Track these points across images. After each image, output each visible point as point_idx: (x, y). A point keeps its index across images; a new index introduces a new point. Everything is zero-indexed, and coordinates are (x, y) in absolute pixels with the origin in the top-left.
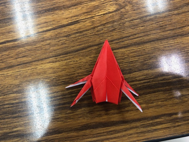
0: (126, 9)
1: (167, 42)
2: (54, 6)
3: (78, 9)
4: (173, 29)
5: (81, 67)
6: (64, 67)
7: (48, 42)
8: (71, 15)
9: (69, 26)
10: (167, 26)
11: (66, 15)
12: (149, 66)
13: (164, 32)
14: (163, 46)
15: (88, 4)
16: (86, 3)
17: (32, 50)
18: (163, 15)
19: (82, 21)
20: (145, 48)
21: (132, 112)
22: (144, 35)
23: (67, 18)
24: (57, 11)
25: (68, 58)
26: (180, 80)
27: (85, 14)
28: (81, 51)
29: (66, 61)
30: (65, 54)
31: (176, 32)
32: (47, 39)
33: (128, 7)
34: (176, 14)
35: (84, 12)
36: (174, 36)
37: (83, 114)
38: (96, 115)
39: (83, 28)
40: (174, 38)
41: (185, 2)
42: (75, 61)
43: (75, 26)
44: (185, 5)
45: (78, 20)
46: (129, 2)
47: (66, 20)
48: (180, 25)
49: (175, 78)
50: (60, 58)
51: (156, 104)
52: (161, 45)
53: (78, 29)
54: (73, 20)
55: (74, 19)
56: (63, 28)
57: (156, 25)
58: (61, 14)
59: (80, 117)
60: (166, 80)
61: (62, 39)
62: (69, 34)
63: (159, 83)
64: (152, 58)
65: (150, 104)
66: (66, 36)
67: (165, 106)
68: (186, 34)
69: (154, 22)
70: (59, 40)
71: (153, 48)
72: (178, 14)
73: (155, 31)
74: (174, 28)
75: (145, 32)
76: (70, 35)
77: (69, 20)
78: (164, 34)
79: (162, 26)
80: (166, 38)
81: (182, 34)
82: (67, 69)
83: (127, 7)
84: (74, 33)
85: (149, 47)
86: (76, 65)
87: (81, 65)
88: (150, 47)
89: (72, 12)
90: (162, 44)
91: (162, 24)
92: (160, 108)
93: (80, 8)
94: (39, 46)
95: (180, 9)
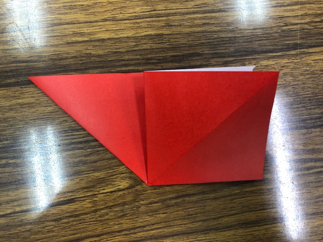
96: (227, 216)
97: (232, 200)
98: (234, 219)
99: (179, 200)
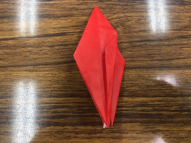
0: (117, 30)
1: (153, 72)
2: (43, 13)
3: (68, 21)
4: (161, 60)
5: (59, 82)
6: (40, 78)
7: (30, 49)
8: (59, 26)
9: (55, 36)
10: (156, 55)
11: (54, 25)
12: (130, 93)
13: (151, 61)
14: (148, 75)
15: (80, 18)
16: (77, 16)
17: (10, 54)
18: (153, 43)
19: (70, 33)
20: (130, 74)
21: (103, 139)
22: (131, 60)
23: (54, 28)
24: (46, 19)
25: (47, 70)
26: (160, 114)
27: (74, 28)
28: (62, 65)
29: (43, 73)
30: (45, 65)
31: (164, 64)
32: (29, 46)
33: (120, 29)
34: (166, 45)
35: (73, 25)
36: (161, 67)
37: (51, 133)
38: (64, 136)
39: (69, 42)
40: (161, 69)
41: (178, 35)
42: (54, 74)
43: (61, 38)
44: (177, 38)
45: (66, 33)
46: (122, 24)
47: (53, 29)
48: (168, 57)
49: (155, 111)
50: (39, 68)
51: (130, 135)
52: (146, 73)
53: (64, 41)
54: (60, 31)
55: (62, 31)
56: (48, 38)
57: (145, 53)
58: (49, 22)
59: (48, 136)
60: (146, 111)
61: (44, 48)
62: (53, 44)
63: (137, 113)
64: (135, 85)
65: (124, 135)
66: (50, 46)
67: (140, 139)
68: (173, 68)
69: (143, 49)
70: (41, 49)
71: (137, 76)
72: (169, 45)
73: (143, 58)
74: (162, 58)
75: (132, 57)
76: (54, 46)
77: (56, 30)
78: (151, 63)
79: (151, 55)
80: (153, 68)
81: (169, 66)
82: (44, 81)
83: (118, 28)
84: (59, 45)
85: (133, 73)
86: (54, 78)
87: (60, 80)
88: (135, 74)
89: (61, 23)
90: (148, 73)
91: (151, 52)
92: (134, 140)
93: (70, 20)
94: (19, 51)
95: (172, 41)
96: (177, 59)
97: (181, 48)
98: (182, 62)
99: (142, 43)
